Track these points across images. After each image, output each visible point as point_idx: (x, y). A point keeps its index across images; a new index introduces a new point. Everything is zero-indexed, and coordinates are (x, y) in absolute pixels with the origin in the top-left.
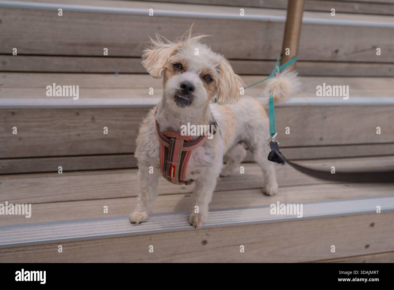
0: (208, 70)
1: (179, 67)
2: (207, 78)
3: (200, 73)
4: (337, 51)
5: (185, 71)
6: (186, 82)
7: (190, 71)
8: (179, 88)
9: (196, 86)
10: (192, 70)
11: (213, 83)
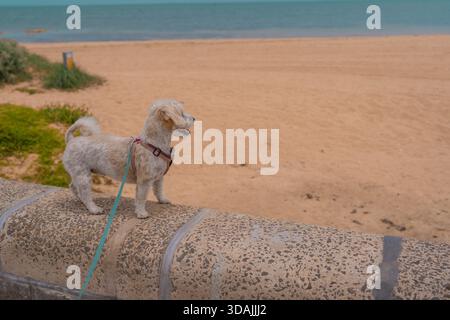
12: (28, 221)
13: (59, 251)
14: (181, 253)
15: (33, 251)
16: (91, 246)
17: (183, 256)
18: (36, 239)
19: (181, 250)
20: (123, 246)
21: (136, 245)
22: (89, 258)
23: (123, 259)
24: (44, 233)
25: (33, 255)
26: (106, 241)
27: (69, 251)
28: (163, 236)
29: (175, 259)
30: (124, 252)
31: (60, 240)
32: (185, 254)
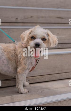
0: (44, 36)
1: (33, 38)
2: (44, 39)
3: (41, 38)
4: (17, 18)
5: (36, 39)
6: (36, 43)
7: (37, 38)
8: (35, 46)
9: (41, 43)
10: (38, 38)
11: (47, 40)
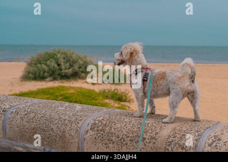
12: (104, 122)
13: (124, 141)
14: (210, 141)
15: (107, 141)
16: (147, 137)
17: (212, 143)
18: (109, 133)
19: (211, 140)
20: (169, 136)
21: (178, 136)
22: (145, 145)
23: (169, 145)
24: (115, 129)
25: (106, 144)
26: (157, 134)
27: (131, 140)
28: (198, 132)
29: (207, 144)
30: (170, 140)
31: (125, 133)
32: (214, 141)
